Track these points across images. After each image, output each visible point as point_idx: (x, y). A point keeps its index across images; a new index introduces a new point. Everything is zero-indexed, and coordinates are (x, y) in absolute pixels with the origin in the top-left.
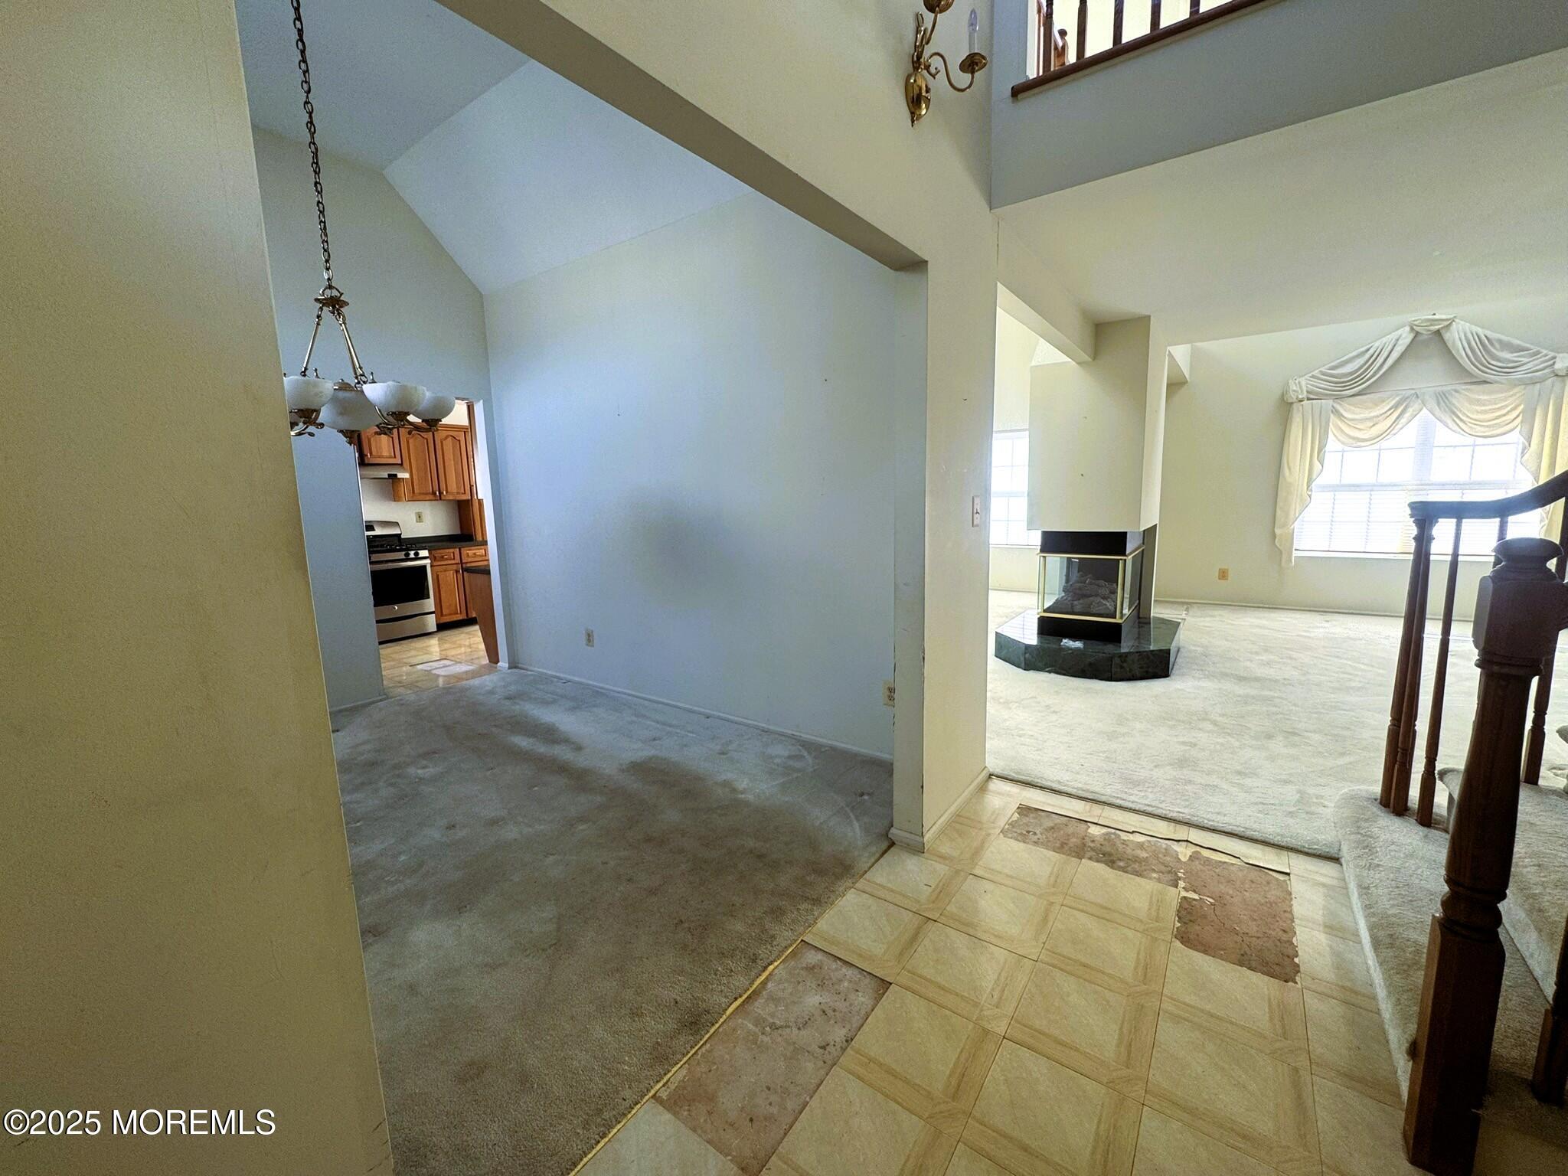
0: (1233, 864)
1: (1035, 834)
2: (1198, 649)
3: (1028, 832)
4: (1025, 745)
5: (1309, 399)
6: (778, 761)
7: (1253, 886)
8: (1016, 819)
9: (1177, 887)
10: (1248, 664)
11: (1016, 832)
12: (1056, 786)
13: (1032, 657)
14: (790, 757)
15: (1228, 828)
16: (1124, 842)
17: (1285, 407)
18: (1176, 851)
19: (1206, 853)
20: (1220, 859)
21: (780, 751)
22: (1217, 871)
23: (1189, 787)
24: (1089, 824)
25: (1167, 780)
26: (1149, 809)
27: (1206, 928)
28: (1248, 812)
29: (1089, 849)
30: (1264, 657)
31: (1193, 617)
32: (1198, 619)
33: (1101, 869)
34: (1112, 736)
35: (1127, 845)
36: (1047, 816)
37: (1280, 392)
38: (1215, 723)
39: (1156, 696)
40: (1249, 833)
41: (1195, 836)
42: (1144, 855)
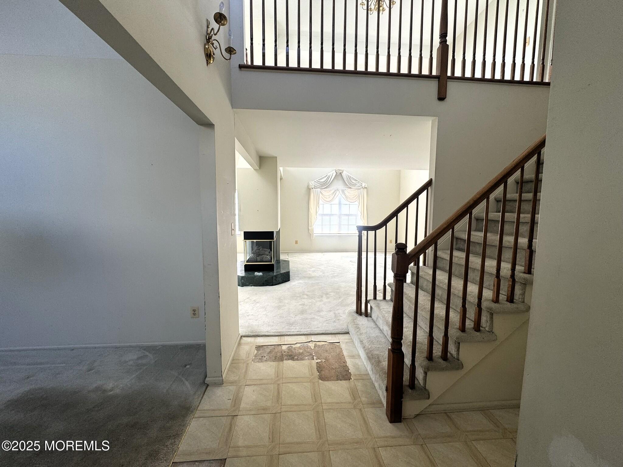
0: (326, 344)
1: (265, 357)
2: (295, 269)
3: (262, 357)
4: (251, 319)
5: (314, 188)
6: (131, 363)
7: (333, 350)
8: (256, 353)
9: (314, 360)
10: (309, 272)
11: (258, 359)
12: (267, 334)
13: (245, 281)
14: (138, 358)
15: (321, 332)
16: (295, 349)
17: (309, 190)
18: (310, 346)
19: (318, 343)
20: (322, 344)
21: (131, 357)
22: (322, 349)
23: (307, 321)
24: (282, 345)
25: (300, 320)
26: (298, 333)
27: (326, 371)
28: (324, 324)
29: (284, 356)
30: (313, 269)
31: (291, 257)
32: (292, 258)
33: (290, 362)
34: (279, 307)
35: (296, 349)
36: (267, 348)
37: (307, 185)
38: (307, 295)
39: (288, 289)
40: (327, 332)
41: (313, 338)
42: (301, 351)
